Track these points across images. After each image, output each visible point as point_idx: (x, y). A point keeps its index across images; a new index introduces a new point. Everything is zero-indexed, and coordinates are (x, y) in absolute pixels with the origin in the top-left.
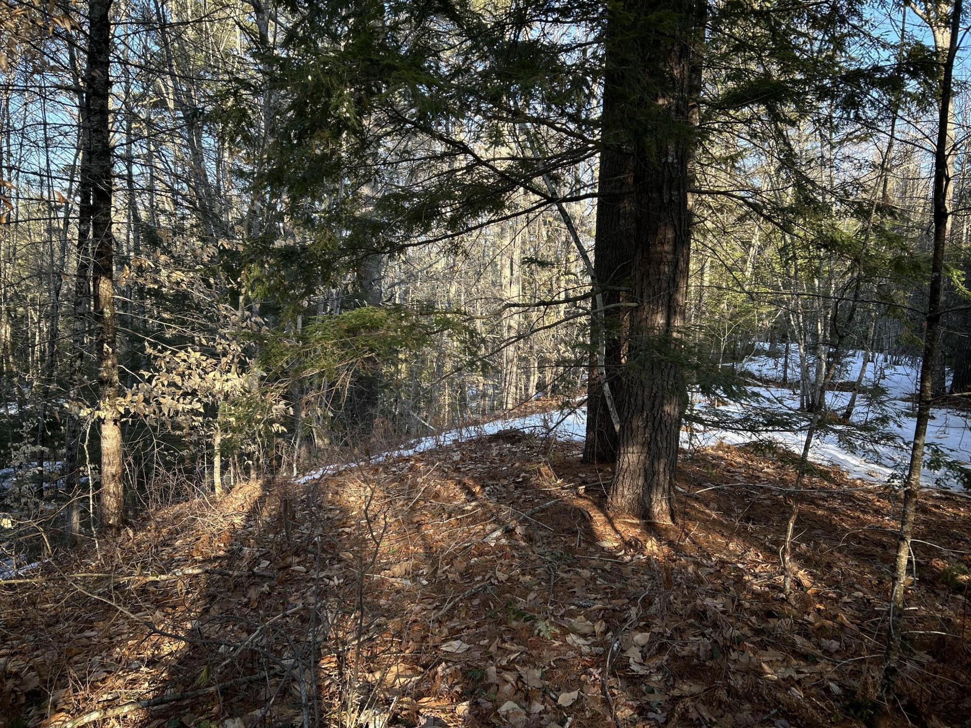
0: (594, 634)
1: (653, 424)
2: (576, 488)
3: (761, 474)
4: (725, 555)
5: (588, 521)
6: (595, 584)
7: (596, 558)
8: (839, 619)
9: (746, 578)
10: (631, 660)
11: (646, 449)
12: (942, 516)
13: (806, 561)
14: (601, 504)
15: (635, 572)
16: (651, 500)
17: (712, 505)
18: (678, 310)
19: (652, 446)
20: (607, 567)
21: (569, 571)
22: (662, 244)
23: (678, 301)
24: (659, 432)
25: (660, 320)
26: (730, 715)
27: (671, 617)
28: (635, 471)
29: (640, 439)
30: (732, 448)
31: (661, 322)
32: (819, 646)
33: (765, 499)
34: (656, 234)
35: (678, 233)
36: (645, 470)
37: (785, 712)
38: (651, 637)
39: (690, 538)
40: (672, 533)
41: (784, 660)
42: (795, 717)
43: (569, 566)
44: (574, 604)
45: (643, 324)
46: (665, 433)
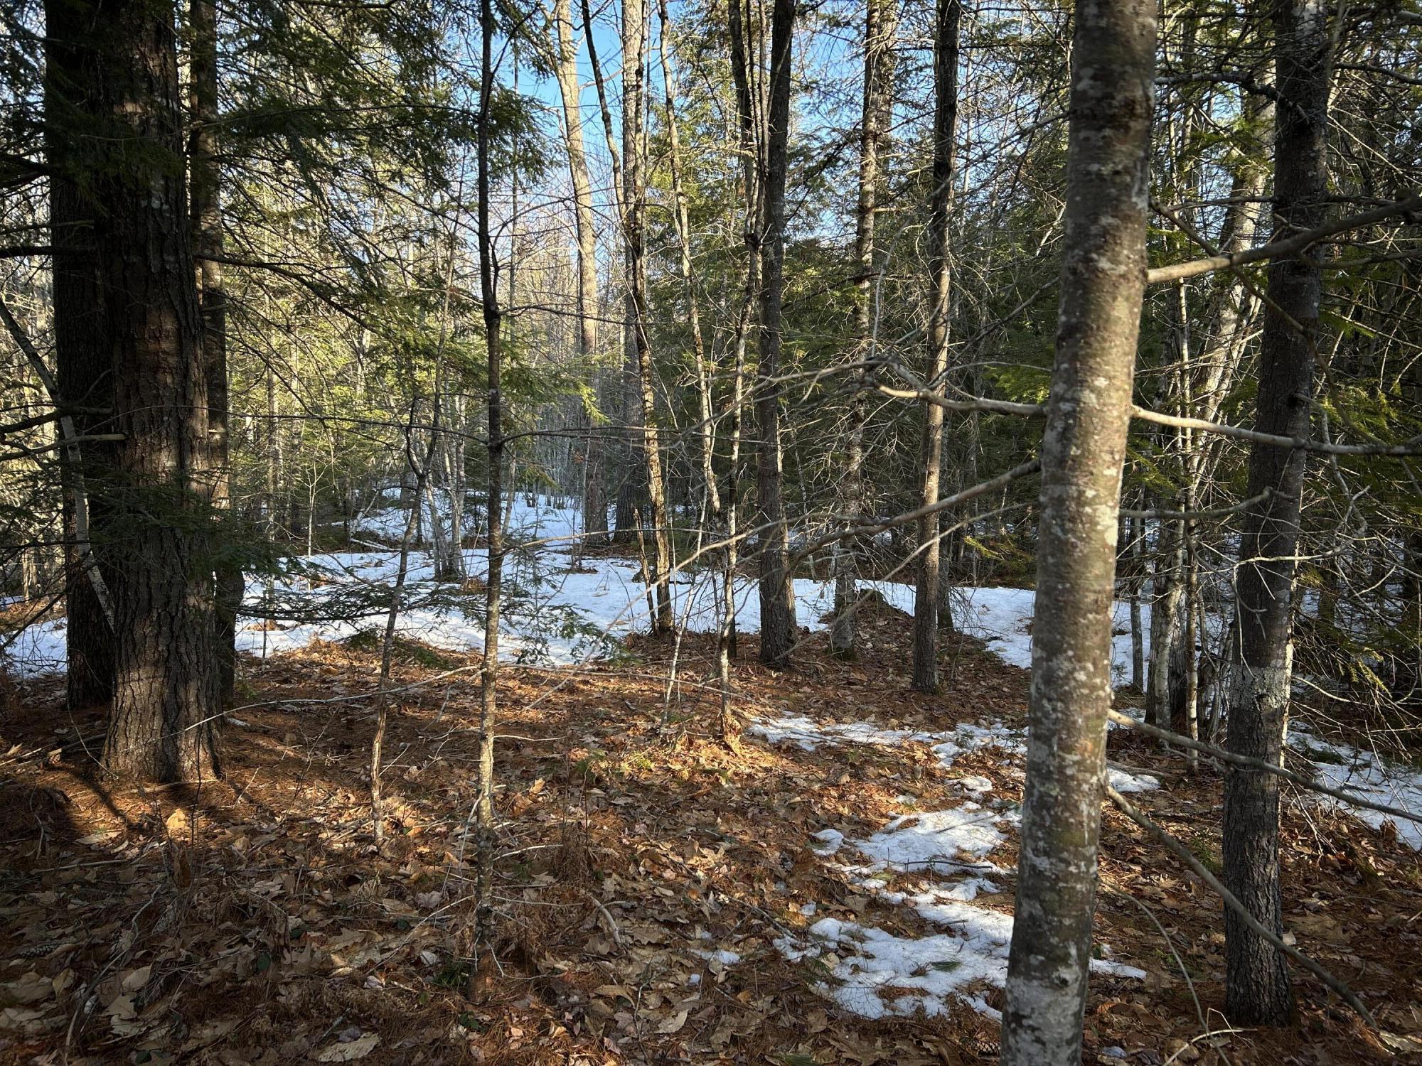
0: (51, 996)
1: (171, 629)
2: (43, 755)
3: (370, 679)
4: (299, 808)
5: (60, 806)
6: (66, 912)
7: (72, 869)
8: (446, 861)
9: (324, 836)
10: (114, 1019)
11: (161, 672)
12: (590, 693)
13: (412, 791)
14: (88, 777)
15: (141, 872)
16: (178, 750)
17: (288, 737)
18: (196, 444)
19: (172, 663)
20: (91, 877)
21: (16, 901)
22: (157, 339)
23: (194, 431)
24: (182, 639)
25: (167, 461)
26: (272, 1051)
27: (193, 927)
28: (145, 709)
29: (150, 656)
30: (333, 647)
31: (169, 464)
32: (415, 905)
33: (371, 714)
34: (144, 323)
35: (184, 323)
36: (163, 704)
37: (355, 1016)
38: (153, 970)
39: (245, 795)
40: (215, 794)
41: (364, 941)
42: (368, 1019)
43: (17, 893)
44: (19, 956)
45: (137, 468)
46: (193, 641)
